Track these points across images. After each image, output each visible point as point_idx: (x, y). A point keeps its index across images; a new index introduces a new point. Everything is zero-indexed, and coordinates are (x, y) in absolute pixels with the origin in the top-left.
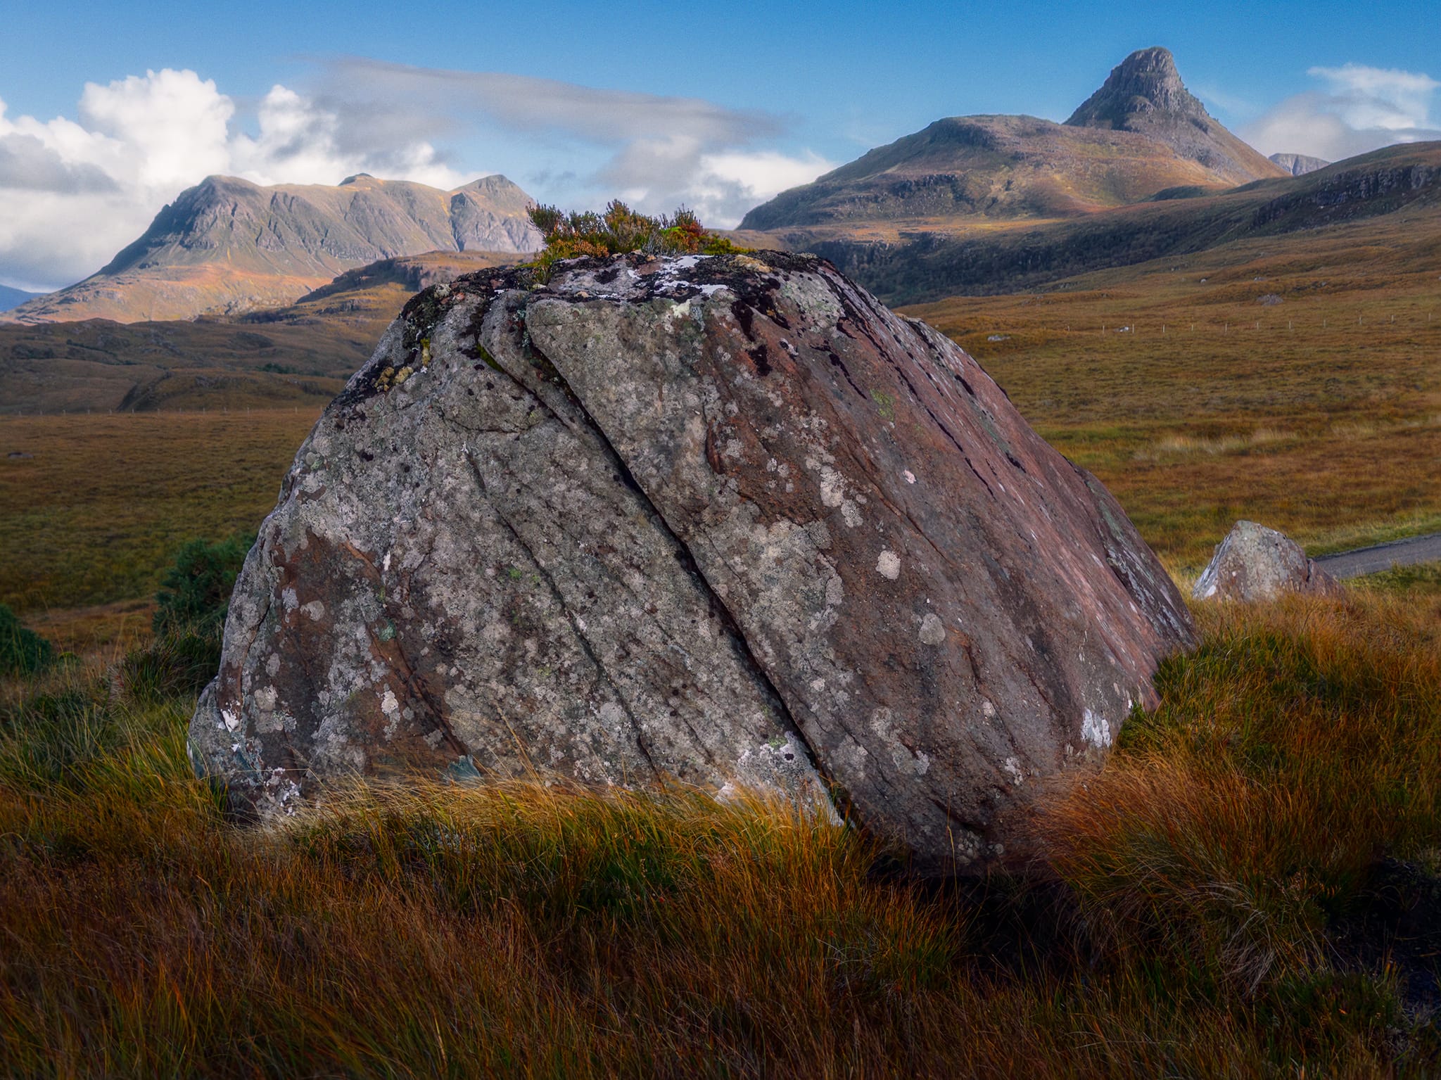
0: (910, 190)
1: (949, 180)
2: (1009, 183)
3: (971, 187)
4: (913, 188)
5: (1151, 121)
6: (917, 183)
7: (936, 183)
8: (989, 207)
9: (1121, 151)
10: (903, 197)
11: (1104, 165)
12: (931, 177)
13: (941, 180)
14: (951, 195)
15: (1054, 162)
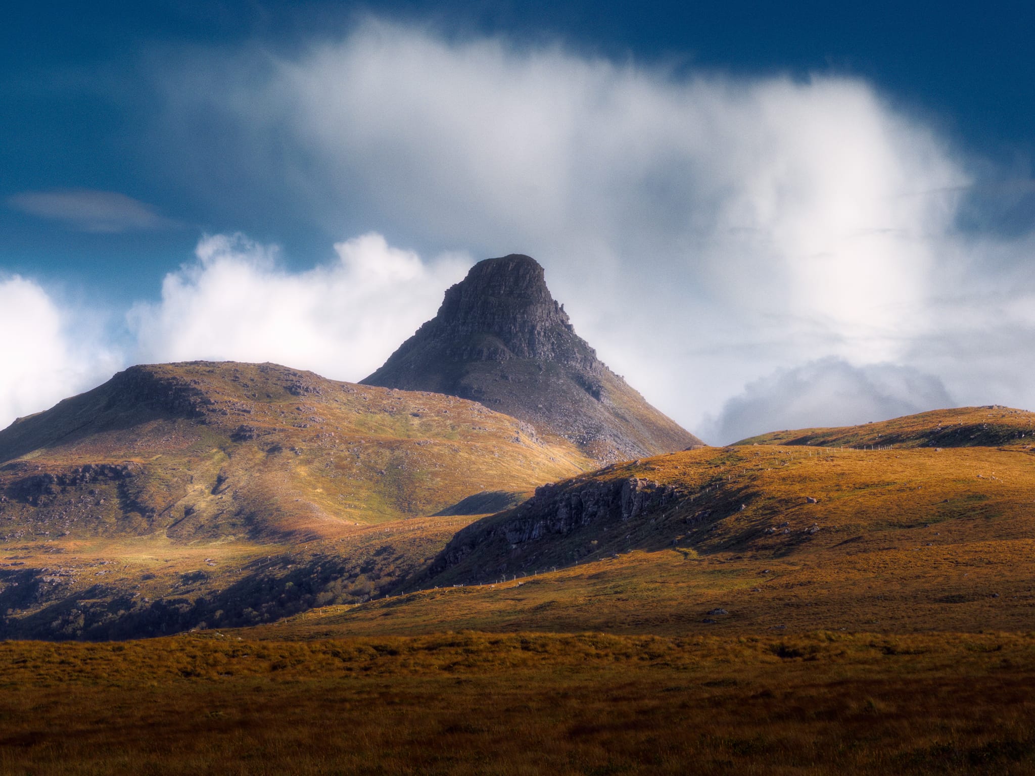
0: (49, 492)
1: (119, 475)
2: (220, 480)
3: (153, 487)
4: (55, 488)
5: (504, 377)
6: (61, 481)
7: (94, 480)
8: (177, 523)
9: (426, 427)
10: (35, 504)
11: (387, 452)
12: (87, 468)
13: (102, 473)
14: (116, 501)
15: (300, 445)
